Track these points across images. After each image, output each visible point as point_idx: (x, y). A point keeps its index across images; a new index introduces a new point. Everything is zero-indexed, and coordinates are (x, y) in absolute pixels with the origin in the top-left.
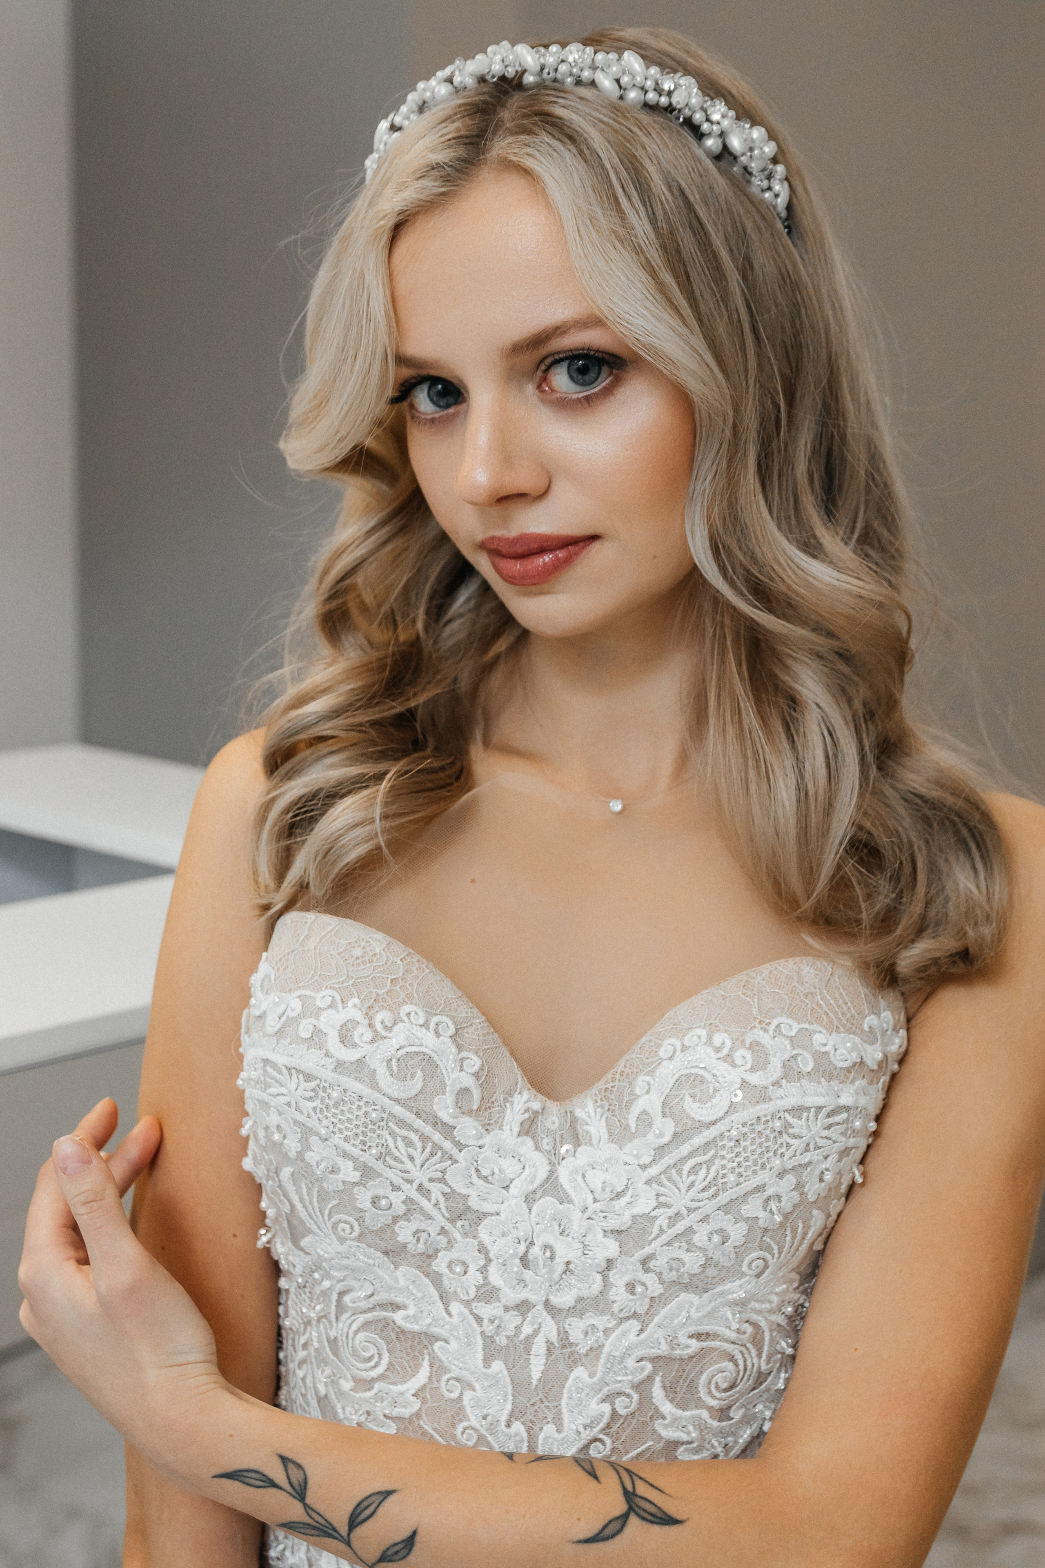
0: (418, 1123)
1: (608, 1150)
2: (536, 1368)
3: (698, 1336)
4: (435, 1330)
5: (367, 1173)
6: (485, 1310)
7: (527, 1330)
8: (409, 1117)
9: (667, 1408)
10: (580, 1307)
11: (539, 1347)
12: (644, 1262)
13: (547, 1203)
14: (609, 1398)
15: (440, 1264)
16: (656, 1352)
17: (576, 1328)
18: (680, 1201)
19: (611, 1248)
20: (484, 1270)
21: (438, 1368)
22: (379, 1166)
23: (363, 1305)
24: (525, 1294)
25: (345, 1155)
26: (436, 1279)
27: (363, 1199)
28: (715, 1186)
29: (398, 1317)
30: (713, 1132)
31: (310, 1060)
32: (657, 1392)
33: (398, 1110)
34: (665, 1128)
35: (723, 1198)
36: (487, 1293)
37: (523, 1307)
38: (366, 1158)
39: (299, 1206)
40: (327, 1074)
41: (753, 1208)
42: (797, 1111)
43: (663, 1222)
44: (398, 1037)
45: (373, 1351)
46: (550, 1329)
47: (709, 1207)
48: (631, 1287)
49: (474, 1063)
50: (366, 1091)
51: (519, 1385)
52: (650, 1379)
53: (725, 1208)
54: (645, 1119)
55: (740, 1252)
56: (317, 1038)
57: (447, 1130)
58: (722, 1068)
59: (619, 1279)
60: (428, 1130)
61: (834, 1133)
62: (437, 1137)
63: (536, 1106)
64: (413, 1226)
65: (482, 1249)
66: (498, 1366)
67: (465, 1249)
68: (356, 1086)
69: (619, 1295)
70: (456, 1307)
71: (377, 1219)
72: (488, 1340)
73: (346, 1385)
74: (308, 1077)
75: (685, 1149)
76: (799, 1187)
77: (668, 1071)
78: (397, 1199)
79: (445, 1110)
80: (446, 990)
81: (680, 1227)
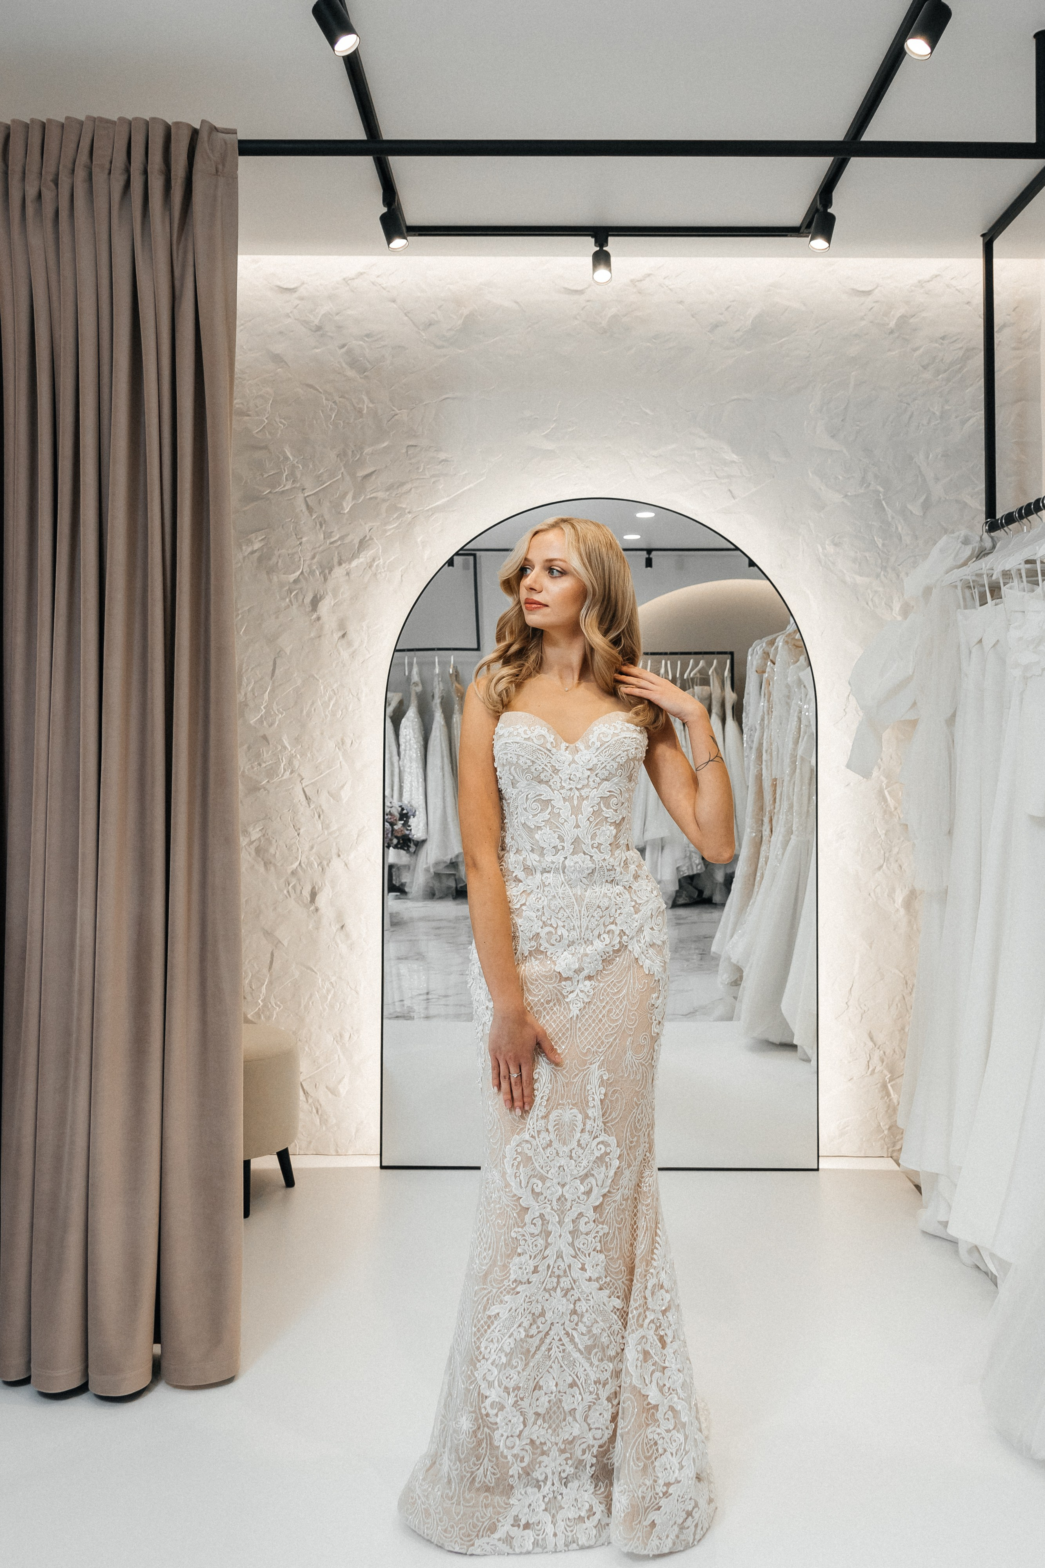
0: (543, 750)
1: (585, 751)
2: (575, 803)
3: (609, 791)
4: (552, 798)
5: (533, 762)
6: (562, 791)
7: (572, 795)
8: (542, 749)
9: (604, 809)
10: (584, 787)
11: (575, 797)
12: (596, 775)
13: (573, 765)
14: (592, 807)
15: (551, 783)
16: (600, 796)
17: (583, 792)
18: (602, 759)
19: (589, 773)
20: (561, 783)
21: (553, 807)
22: (536, 761)
23: (533, 796)
24: (571, 786)
25: (529, 759)
26: (550, 786)
27: (533, 770)
28: (611, 755)
29: (542, 797)
30: (609, 743)
31: (518, 739)
32: (602, 805)
33: (539, 747)
34: (598, 744)
35: (612, 757)
36: (563, 787)
37: (571, 789)
38: (533, 759)
39: (516, 776)
40: (522, 741)
41: (618, 760)
42: (625, 738)
43: (599, 765)
44: (536, 733)
45: (536, 807)
46: (577, 793)
47: (609, 760)
48: (594, 781)
49: (553, 737)
50: (531, 744)
51: (573, 807)
52: (600, 802)
53: (613, 760)
54: (593, 743)
55: (617, 770)
56: (518, 735)
57: (550, 751)
58: (609, 731)
59: (591, 780)
60: (546, 751)
61: (633, 743)
62: (548, 753)
63: (567, 745)
64: (544, 774)
65: (560, 778)
66: (567, 803)
67: (556, 778)
68: (529, 743)
69: (591, 783)
70: (556, 792)
71: (536, 774)
72: (564, 798)
73: (530, 817)
74: (518, 743)
75: (603, 748)
76: (627, 755)
77: (596, 734)
78: (540, 768)
79: (549, 746)
80: (544, 723)
81: (604, 765)
